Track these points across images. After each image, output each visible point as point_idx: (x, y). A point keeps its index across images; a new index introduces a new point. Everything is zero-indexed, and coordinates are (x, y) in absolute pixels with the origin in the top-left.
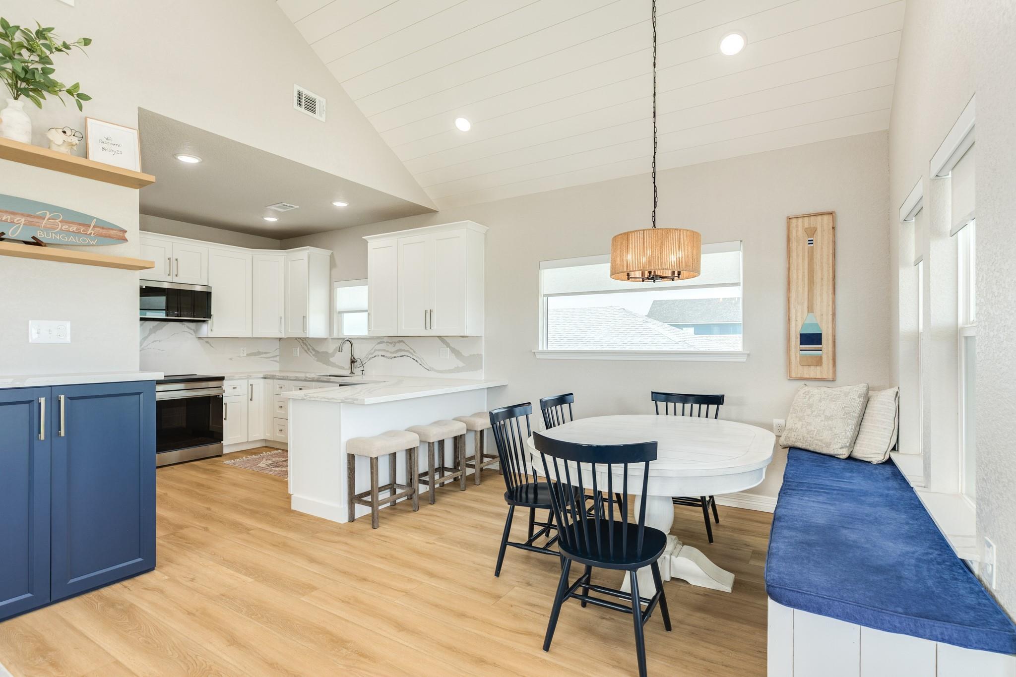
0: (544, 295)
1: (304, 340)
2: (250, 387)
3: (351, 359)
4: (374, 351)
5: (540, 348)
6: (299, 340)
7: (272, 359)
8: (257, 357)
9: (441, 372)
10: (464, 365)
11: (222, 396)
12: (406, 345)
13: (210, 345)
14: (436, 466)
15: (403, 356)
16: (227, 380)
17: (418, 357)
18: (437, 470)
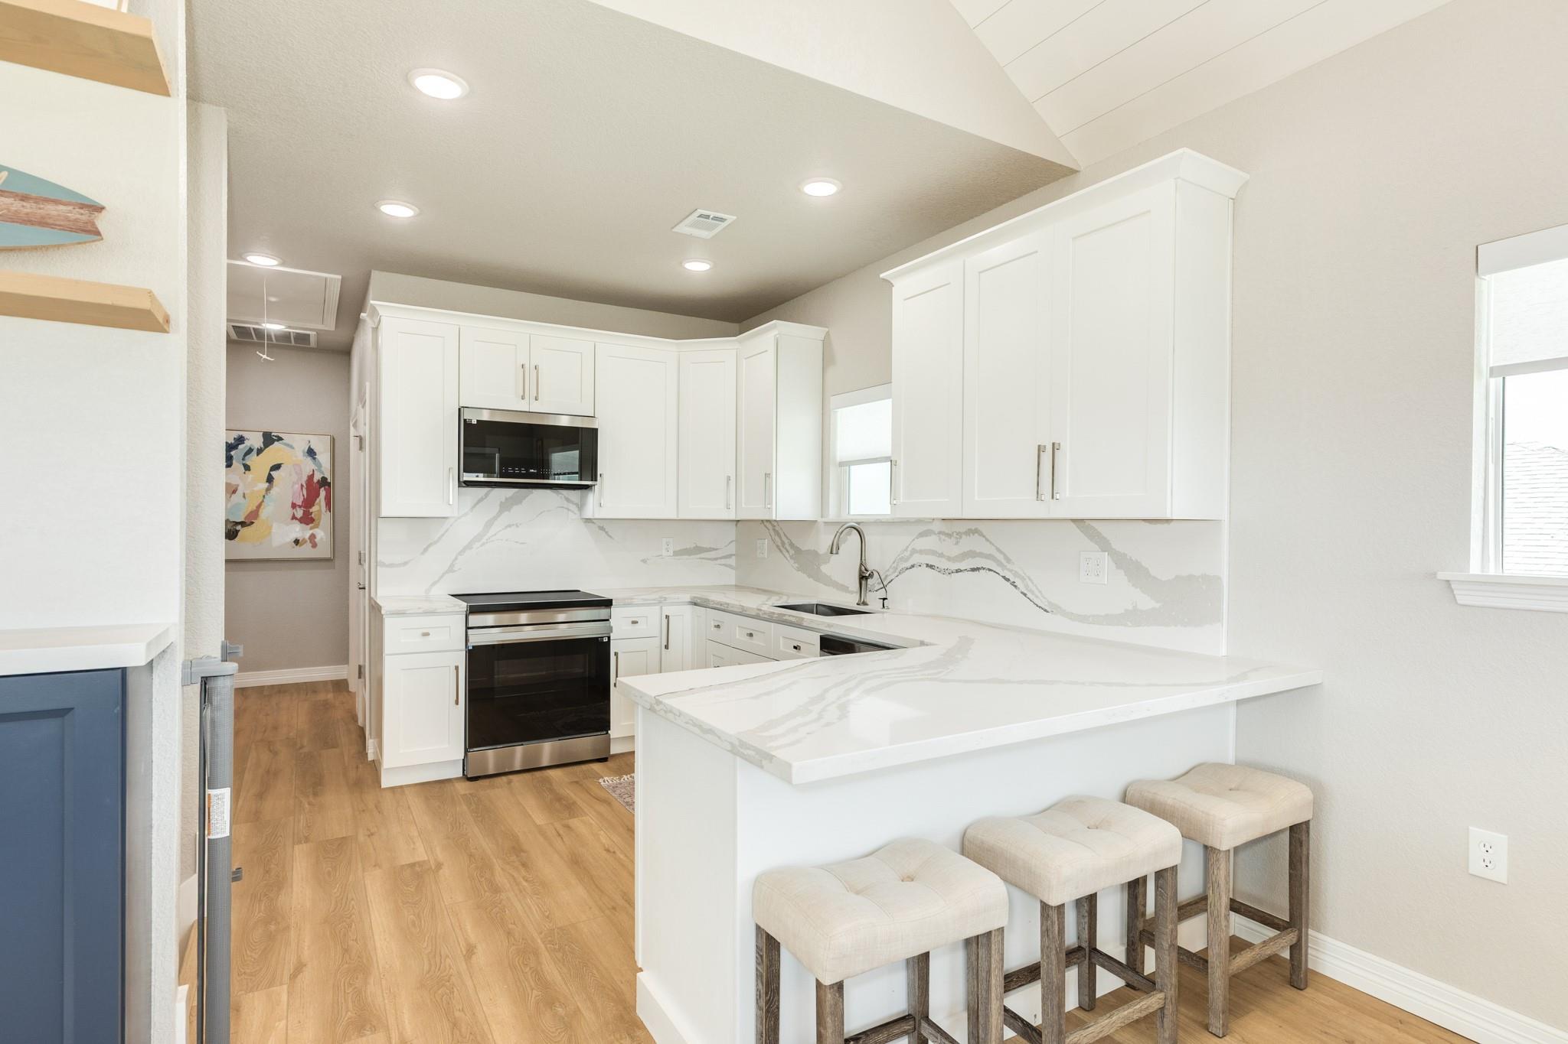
0: (1492, 369)
1: (775, 524)
2: (665, 621)
3: (860, 570)
4: (911, 555)
5: (1475, 568)
6: (768, 524)
7: (723, 561)
8: (692, 557)
9: (1083, 619)
10: (1157, 605)
11: (609, 638)
12: (987, 540)
13: (606, 533)
14: (1071, 939)
15: (978, 569)
16: (619, 606)
17: (1016, 574)
18: (1072, 955)
